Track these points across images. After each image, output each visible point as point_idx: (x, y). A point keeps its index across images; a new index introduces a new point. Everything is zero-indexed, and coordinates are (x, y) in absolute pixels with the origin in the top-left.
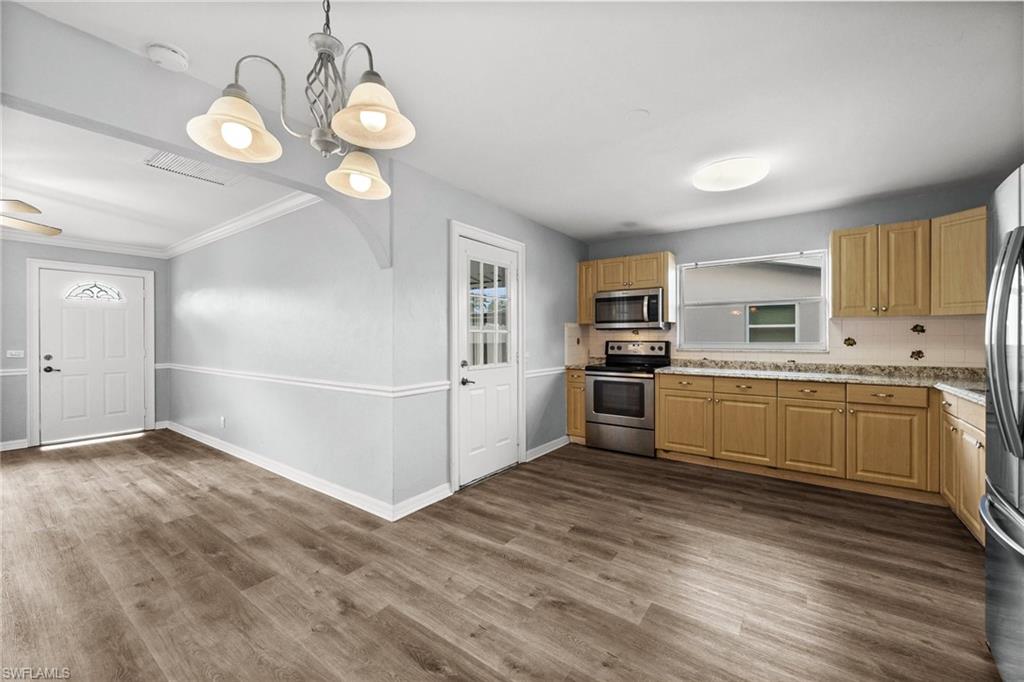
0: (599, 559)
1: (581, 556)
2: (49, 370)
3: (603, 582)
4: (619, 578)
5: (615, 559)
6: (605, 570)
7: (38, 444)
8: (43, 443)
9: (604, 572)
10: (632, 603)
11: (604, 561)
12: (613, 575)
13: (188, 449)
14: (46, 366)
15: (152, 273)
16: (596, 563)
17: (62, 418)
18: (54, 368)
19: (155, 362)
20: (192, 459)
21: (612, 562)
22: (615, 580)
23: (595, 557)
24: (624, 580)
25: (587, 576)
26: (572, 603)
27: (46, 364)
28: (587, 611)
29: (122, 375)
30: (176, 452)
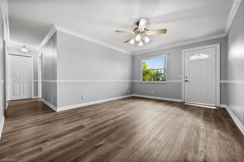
2: (186, 81)
7: (184, 102)
8: (186, 102)
13: (222, 121)
14: (186, 80)
15: (219, 44)
17: (190, 96)
18: (188, 81)
19: (220, 80)
20: (218, 128)
27: (186, 79)
29: (207, 84)
30: (215, 121)
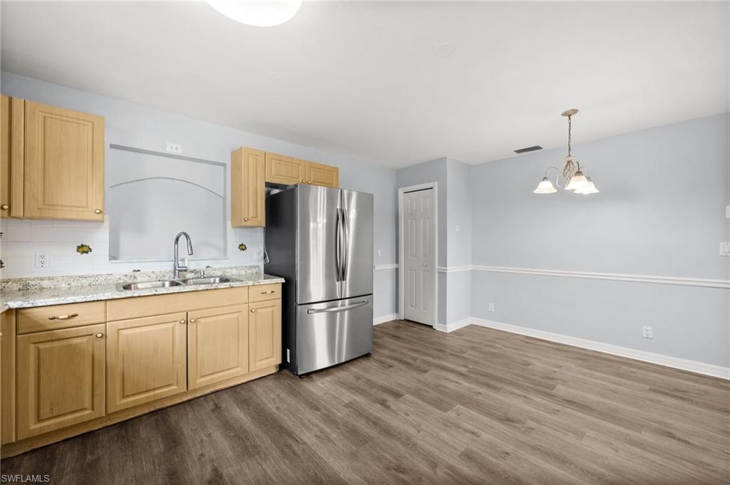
0: (478, 451)
1: (496, 458)
3: (477, 431)
4: (463, 432)
5: (463, 450)
6: (473, 440)
9: (476, 438)
10: (459, 415)
11: (475, 449)
12: (468, 435)
16: (482, 447)
21: (466, 446)
22: (467, 431)
23: (484, 454)
24: (460, 430)
25: (491, 437)
26: (500, 420)
28: (489, 414)
